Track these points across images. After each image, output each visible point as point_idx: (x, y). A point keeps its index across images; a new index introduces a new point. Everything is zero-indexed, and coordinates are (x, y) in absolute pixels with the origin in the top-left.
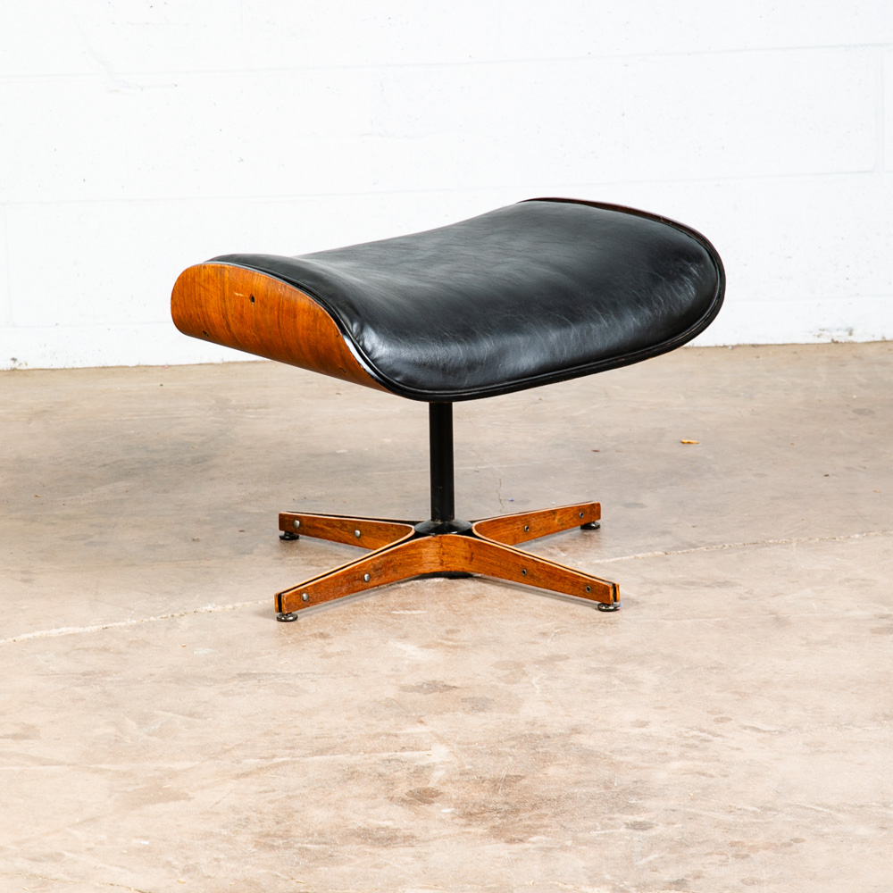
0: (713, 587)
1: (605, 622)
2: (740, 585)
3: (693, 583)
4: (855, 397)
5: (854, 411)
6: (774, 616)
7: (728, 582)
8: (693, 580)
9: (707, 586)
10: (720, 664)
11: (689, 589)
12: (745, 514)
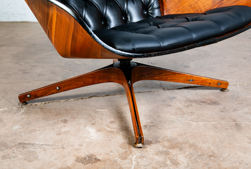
0: (211, 105)
1: (169, 121)
2: (221, 104)
3: (203, 102)
4: (248, 34)
5: (249, 38)
6: (235, 122)
7: (216, 102)
8: (204, 100)
9: (209, 104)
10: (214, 153)
11: (202, 105)
12: (221, 72)
